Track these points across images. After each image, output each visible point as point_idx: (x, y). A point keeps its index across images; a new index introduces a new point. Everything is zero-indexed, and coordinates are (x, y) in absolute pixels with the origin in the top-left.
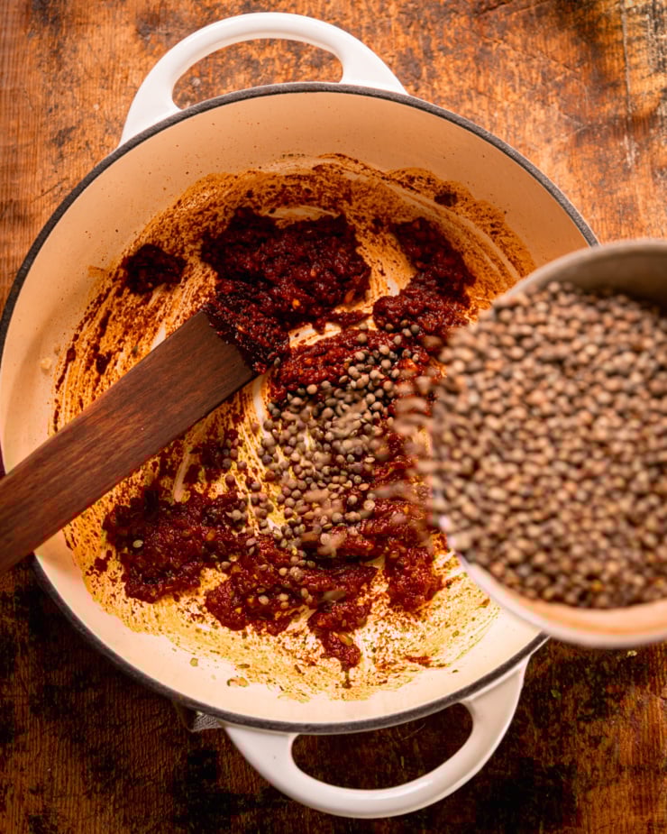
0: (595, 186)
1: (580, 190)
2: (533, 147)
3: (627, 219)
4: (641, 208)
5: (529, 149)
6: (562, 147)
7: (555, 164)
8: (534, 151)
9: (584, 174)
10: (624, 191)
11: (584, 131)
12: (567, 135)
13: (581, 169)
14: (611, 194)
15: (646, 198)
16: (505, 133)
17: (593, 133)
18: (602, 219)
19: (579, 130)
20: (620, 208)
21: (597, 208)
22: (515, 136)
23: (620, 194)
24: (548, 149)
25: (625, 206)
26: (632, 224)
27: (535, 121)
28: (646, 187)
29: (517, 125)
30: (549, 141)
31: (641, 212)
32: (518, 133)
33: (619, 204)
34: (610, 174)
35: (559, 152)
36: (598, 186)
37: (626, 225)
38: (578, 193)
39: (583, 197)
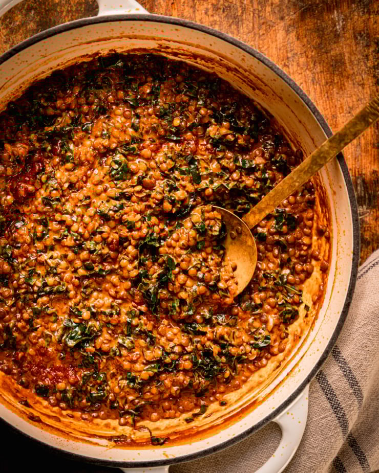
0: (315, 48)
1: (305, 52)
2: (271, 24)
3: (338, 71)
4: (347, 61)
5: (269, 25)
6: (292, 22)
7: (287, 35)
8: (272, 26)
9: (308, 41)
10: (335, 51)
11: (306, 9)
12: (295, 13)
13: (306, 37)
14: (327, 53)
15: (351, 54)
16: (252, 15)
17: (313, 10)
18: (321, 72)
19: (303, 9)
20: (333, 63)
21: (317, 64)
22: (259, 17)
23: (332, 53)
24: (282, 24)
25: (336, 61)
26: (342, 73)
27: (272, 4)
28: (350, 46)
29: (260, 9)
30: (282, 18)
31: (348, 65)
32: (261, 15)
33: (332, 60)
34: (325, 39)
35: (290, 25)
36: (318, 48)
37: (338, 75)
38: (304, 55)
39: (307, 57)
